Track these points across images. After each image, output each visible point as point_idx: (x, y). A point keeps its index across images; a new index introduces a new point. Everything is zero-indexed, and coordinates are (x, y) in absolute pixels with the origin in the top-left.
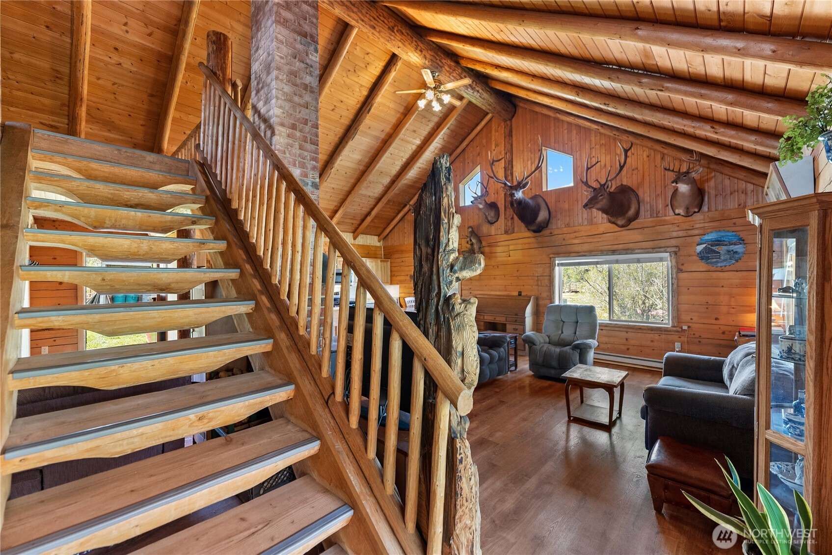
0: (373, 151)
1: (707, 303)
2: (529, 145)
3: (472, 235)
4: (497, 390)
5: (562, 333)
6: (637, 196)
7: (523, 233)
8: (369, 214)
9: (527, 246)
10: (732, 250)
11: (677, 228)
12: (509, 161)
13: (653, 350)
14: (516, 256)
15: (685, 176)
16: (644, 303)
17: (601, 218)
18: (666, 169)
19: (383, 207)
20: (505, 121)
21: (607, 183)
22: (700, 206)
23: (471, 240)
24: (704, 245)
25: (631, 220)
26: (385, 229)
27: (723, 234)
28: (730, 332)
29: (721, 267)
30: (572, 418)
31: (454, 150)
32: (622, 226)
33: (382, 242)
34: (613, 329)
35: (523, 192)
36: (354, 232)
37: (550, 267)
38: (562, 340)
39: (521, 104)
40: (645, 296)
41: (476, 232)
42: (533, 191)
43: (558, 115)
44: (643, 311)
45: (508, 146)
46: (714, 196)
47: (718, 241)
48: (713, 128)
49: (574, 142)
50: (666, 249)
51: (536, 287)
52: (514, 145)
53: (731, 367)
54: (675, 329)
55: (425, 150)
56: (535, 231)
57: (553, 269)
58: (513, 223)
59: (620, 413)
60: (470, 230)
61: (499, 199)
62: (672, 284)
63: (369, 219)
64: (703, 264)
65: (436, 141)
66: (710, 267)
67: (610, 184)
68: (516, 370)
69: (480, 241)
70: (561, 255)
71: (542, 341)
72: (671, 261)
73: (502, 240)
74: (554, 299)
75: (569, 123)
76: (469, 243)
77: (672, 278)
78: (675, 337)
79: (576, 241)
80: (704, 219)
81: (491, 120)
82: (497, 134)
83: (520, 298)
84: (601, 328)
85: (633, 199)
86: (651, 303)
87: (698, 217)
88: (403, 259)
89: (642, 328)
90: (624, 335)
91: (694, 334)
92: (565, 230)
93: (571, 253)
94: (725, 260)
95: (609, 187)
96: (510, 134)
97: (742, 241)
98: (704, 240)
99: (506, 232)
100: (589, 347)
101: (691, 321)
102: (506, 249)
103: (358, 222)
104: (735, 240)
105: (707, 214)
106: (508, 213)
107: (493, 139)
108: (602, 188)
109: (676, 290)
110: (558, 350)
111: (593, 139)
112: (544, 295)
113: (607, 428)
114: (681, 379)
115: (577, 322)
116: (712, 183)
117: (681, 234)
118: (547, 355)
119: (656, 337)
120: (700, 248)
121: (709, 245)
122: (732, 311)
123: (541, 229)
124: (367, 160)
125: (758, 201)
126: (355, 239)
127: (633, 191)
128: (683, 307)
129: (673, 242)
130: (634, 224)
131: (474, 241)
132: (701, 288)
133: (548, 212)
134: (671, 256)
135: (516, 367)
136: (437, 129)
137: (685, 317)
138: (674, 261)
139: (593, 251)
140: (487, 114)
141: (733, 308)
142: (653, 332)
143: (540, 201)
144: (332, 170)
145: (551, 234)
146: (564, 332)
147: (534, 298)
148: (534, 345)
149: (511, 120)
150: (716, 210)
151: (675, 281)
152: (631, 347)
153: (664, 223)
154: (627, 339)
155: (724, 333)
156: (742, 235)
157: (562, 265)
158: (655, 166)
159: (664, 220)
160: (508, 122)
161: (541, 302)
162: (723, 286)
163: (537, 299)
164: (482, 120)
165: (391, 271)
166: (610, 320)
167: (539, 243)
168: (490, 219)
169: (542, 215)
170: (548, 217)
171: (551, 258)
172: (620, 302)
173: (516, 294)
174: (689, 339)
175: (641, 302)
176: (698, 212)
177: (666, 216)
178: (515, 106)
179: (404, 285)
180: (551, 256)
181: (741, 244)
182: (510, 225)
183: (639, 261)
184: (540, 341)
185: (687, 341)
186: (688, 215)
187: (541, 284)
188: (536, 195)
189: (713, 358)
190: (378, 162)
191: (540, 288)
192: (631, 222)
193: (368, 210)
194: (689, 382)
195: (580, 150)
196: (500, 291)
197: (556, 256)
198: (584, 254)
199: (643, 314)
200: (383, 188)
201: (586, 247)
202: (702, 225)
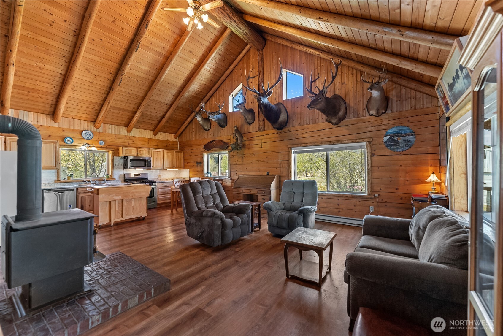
0: (158, 65)
1: (391, 177)
2: (274, 68)
3: (236, 132)
4: (237, 249)
5: (293, 201)
6: (345, 102)
7: (271, 131)
8: (164, 116)
9: (273, 140)
10: (407, 140)
11: (371, 125)
12: (261, 79)
13: (356, 212)
14: (266, 147)
15: (377, 85)
16: (351, 181)
17: (321, 119)
18: (364, 80)
19: (174, 112)
20: (258, 50)
21: (324, 90)
22: (386, 109)
23: (236, 136)
24: (389, 137)
25: (341, 119)
26: (179, 129)
27: (401, 128)
28: (406, 198)
29: (400, 152)
30: (290, 276)
31: (225, 72)
32: (335, 124)
33: (178, 139)
34: (329, 197)
35: (268, 99)
36: (154, 130)
37: (288, 154)
38: (293, 206)
39: (269, 38)
40: (352, 177)
41: (239, 130)
42: (277, 100)
43: (293, 45)
44: (350, 186)
45: (261, 69)
46: (395, 101)
47: (398, 133)
48: (399, 31)
49: (304, 65)
50: (364, 140)
51: (279, 169)
52: (265, 68)
53: (417, 228)
54: (369, 196)
55: (201, 68)
56: (278, 129)
57: (290, 156)
58: (264, 123)
59: (330, 268)
60: (236, 128)
61: (255, 107)
62: (368, 165)
63: (164, 120)
64: (388, 150)
65: (208, 62)
66: (392, 152)
67: (326, 90)
68: (259, 230)
69: (242, 136)
70: (295, 145)
71: (278, 207)
72: (367, 148)
73: (257, 136)
74: (291, 177)
75: (301, 51)
76: (235, 138)
77: (368, 160)
78: (370, 203)
79: (305, 135)
80: (389, 118)
81: (249, 50)
82: (254, 59)
83: (268, 176)
84: (320, 197)
85: (342, 104)
86: (355, 181)
87: (384, 116)
88: (192, 151)
89: (348, 196)
90: (336, 201)
91: (382, 200)
92: (298, 128)
93: (302, 144)
94: (402, 147)
95: (326, 92)
96: (262, 60)
97: (413, 133)
98: (388, 133)
99: (260, 130)
100: (310, 211)
101: (381, 191)
102: (259, 142)
103: (156, 123)
104: (409, 132)
105: (390, 114)
106: (260, 116)
107: (251, 64)
108: (321, 93)
109: (371, 169)
110: (288, 214)
111: (316, 62)
112: (285, 174)
113: (317, 286)
114: (377, 239)
115: (304, 193)
116: (394, 92)
117: (374, 129)
118: (280, 219)
119: (358, 203)
120: (386, 139)
121: (392, 136)
122: (407, 183)
123: (282, 127)
124: (154, 72)
125: (423, 104)
126: (155, 135)
127: (343, 99)
128: (375, 181)
129: (369, 135)
130: (343, 123)
131: (238, 136)
132: (387, 167)
133: (286, 115)
134: (367, 144)
135: (260, 228)
136: (209, 52)
137: (376, 188)
138: (369, 148)
139: (316, 142)
140: (247, 44)
141: (408, 181)
142: (355, 199)
143: (282, 107)
144: (123, 76)
145: (289, 131)
146: (294, 200)
147: (277, 177)
148: (271, 211)
149: (262, 50)
150: (397, 112)
151: (370, 162)
152: (341, 210)
153: (363, 122)
154: (338, 205)
155: (401, 199)
156: (413, 129)
157: (296, 152)
158: (357, 81)
159: (363, 119)
160: (261, 52)
161: (282, 179)
162: (401, 166)
163: (280, 177)
164: (243, 50)
165: (184, 159)
166: (328, 191)
167: (281, 137)
168: (248, 120)
169: (283, 117)
170: (287, 119)
171: (288, 148)
172: (337, 181)
173: (266, 174)
174: (379, 203)
175: (349, 181)
176: (385, 113)
177: (363, 116)
178: (265, 40)
179: (192, 169)
180: (289, 146)
181: (413, 135)
182: (262, 124)
183: (346, 149)
184: (276, 208)
185: (378, 205)
186: (378, 115)
187: (282, 167)
188: (279, 103)
189: (400, 219)
190: (163, 74)
191: (282, 169)
192: (341, 121)
193: (163, 113)
194: (383, 241)
195: (308, 71)
196: (255, 172)
197: (292, 146)
198: (310, 144)
199: (350, 188)
200: (173, 97)
201: (311, 140)
202: (387, 122)
